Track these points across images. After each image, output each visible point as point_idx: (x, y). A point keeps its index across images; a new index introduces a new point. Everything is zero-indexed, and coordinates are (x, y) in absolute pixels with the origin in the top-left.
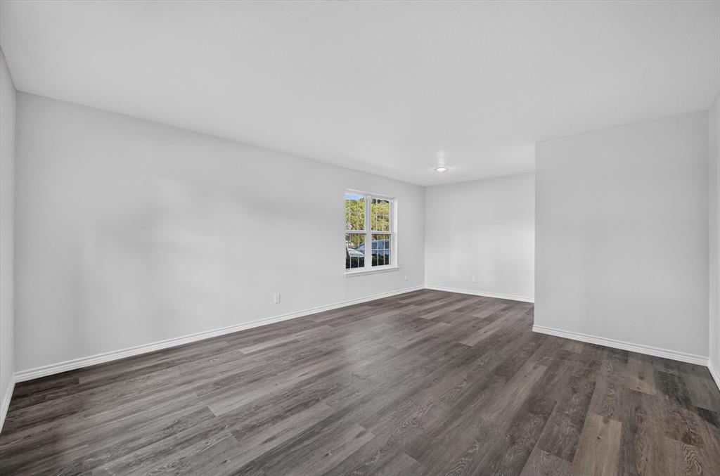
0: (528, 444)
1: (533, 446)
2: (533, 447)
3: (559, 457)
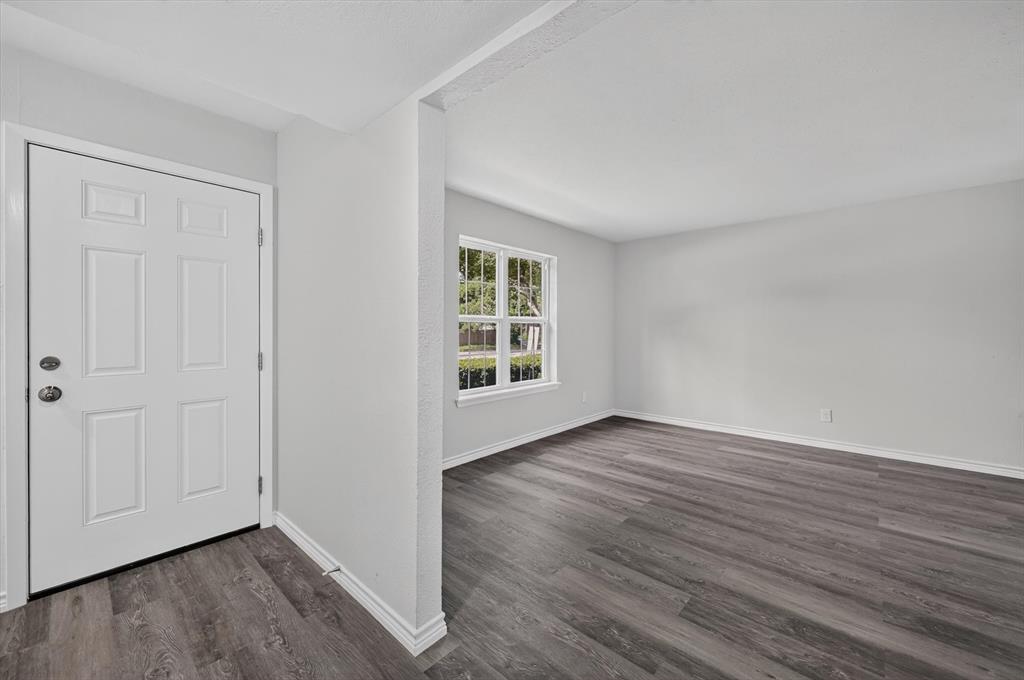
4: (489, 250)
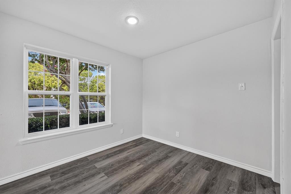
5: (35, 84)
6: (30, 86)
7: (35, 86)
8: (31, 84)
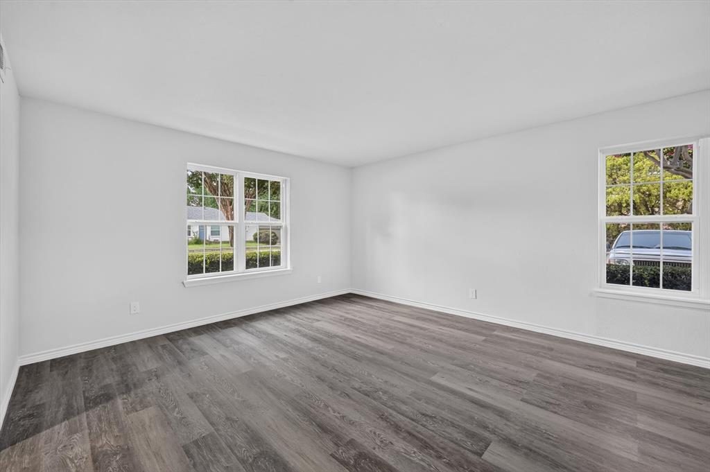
0: (220, 428)
1: (217, 430)
2: (215, 429)
3: (193, 442)
4: (229, 174)
5: (650, 195)
6: (638, 201)
7: (651, 202)
8: (641, 197)
